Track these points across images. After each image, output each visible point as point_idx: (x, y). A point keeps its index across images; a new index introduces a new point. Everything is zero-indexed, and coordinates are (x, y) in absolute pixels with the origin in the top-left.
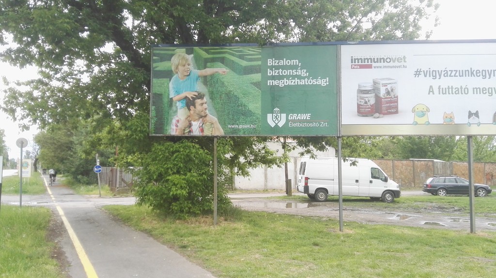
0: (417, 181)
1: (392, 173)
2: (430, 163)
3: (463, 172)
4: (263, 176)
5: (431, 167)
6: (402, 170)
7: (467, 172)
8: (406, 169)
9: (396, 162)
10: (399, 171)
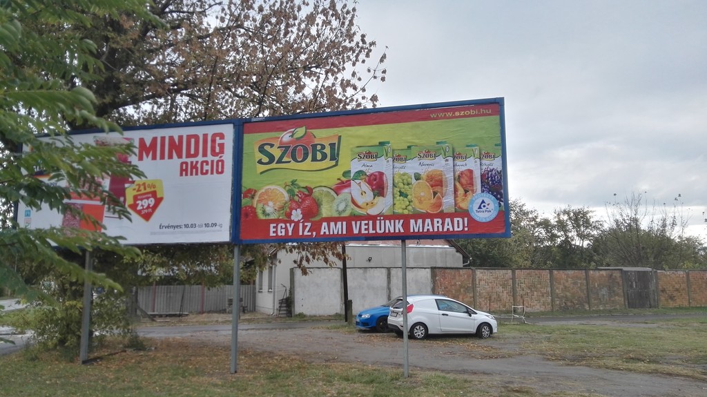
0: (593, 301)
1: (549, 289)
2: (616, 274)
3: (677, 286)
4: (339, 295)
5: (619, 280)
6: (567, 284)
7: (684, 286)
8: (575, 283)
10: (561, 287)
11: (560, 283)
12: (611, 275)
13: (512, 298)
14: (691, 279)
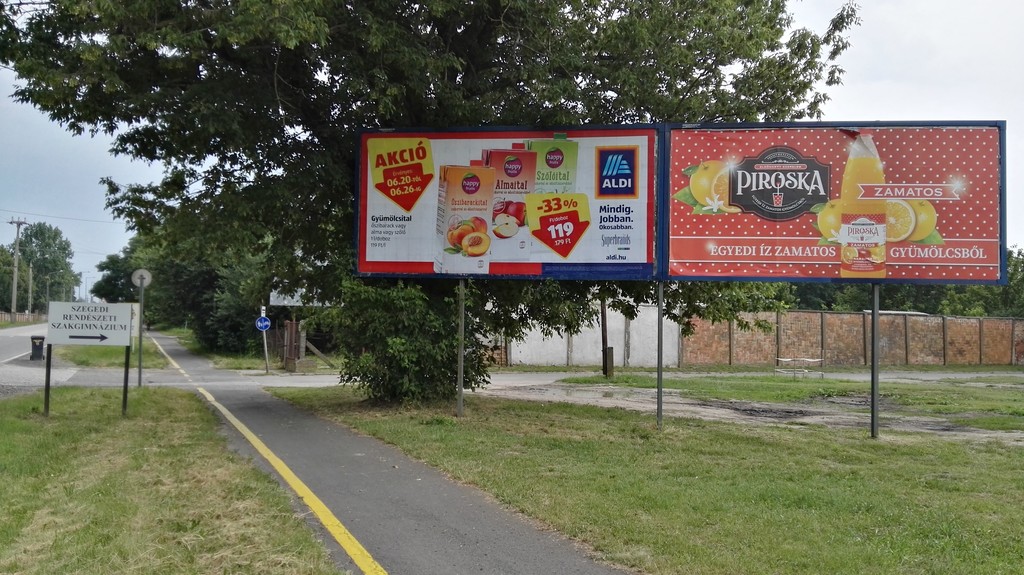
1: (819, 338)
2: (900, 321)
3: (968, 338)
5: (902, 328)
6: (840, 331)
7: (976, 337)
8: (850, 331)
9: (828, 316)
10: (834, 334)
11: (832, 331)
12: (894, 321)
13: (775, 348)
14: (985, 329)
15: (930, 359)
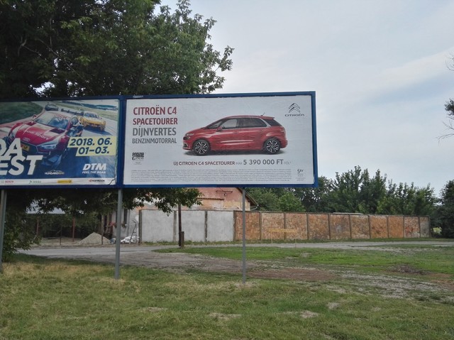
0: (332, 234)
1: (306, 226)
2: (347, 217)
3: (381, 225)
4: (172, 229)
5: (348, 221)
6: (317, 223)
7: (385, 225)
8: (322, 222)
9: (310, 215)
10: (314, 224)
12: (344, 218)
14: (389, 221)
15: (362, 236)
